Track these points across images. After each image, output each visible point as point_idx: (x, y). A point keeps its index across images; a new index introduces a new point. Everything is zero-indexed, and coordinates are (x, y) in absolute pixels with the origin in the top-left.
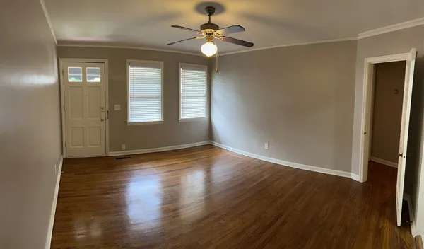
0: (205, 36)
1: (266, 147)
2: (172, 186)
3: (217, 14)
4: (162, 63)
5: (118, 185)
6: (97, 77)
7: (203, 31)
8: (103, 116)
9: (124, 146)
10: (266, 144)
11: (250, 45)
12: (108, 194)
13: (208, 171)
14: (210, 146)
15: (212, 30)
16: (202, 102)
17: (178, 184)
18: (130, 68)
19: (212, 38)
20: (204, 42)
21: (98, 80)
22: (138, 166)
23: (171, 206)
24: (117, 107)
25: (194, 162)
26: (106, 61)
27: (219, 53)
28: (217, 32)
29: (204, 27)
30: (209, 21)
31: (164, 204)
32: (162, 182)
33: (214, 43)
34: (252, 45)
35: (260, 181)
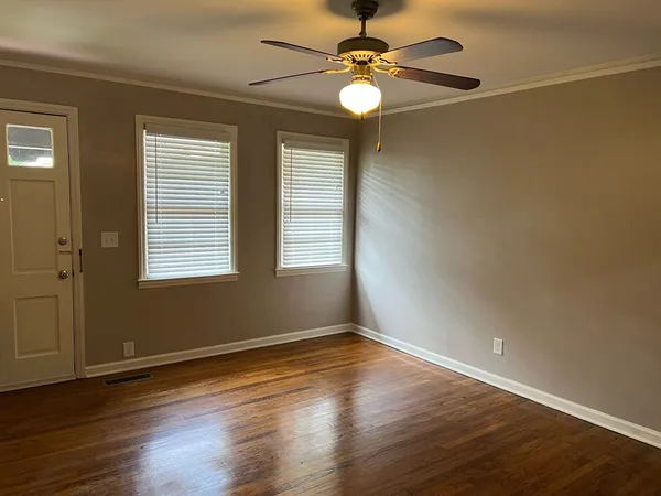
0: (350, 66)
1: (497, 350)
2: (260, 436)
3: (384, 14)
4: (233, 130)
5: (113, 454)
6: (41, 153)
7: (345, 55)
8: (65, 264)
9: (129, 347)
10: (498, 341)
11: (471, 84)
12: (83, 483)
13: (346, 400)
14: (352, 338)
15: (370, 53)
16: (335, 227)
17: (275, 431)
18: (146, 137)
19: (369, 71)
20: (346, 80)
21: (46, 162)
22: (172, 395)
23: (257, 487)
24: (110, 240)
25: (315, 376)
26: (73, 112)
27: (384, 106)
28: (384, 56)
29: (348, 45)
30: (363, 32)
31: (237, 484)
32: (235, 429)
33: (372, 83)
34: (474, 84)
35: (478, 434)
